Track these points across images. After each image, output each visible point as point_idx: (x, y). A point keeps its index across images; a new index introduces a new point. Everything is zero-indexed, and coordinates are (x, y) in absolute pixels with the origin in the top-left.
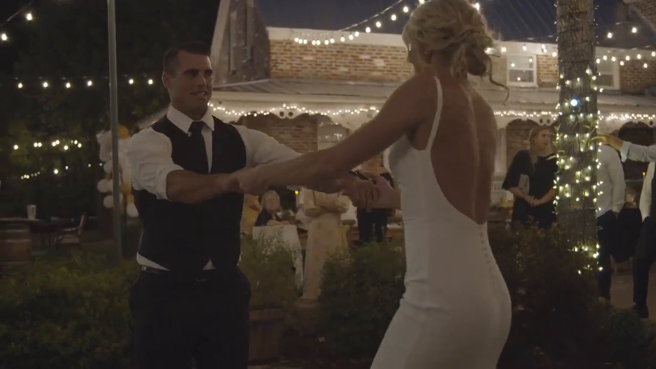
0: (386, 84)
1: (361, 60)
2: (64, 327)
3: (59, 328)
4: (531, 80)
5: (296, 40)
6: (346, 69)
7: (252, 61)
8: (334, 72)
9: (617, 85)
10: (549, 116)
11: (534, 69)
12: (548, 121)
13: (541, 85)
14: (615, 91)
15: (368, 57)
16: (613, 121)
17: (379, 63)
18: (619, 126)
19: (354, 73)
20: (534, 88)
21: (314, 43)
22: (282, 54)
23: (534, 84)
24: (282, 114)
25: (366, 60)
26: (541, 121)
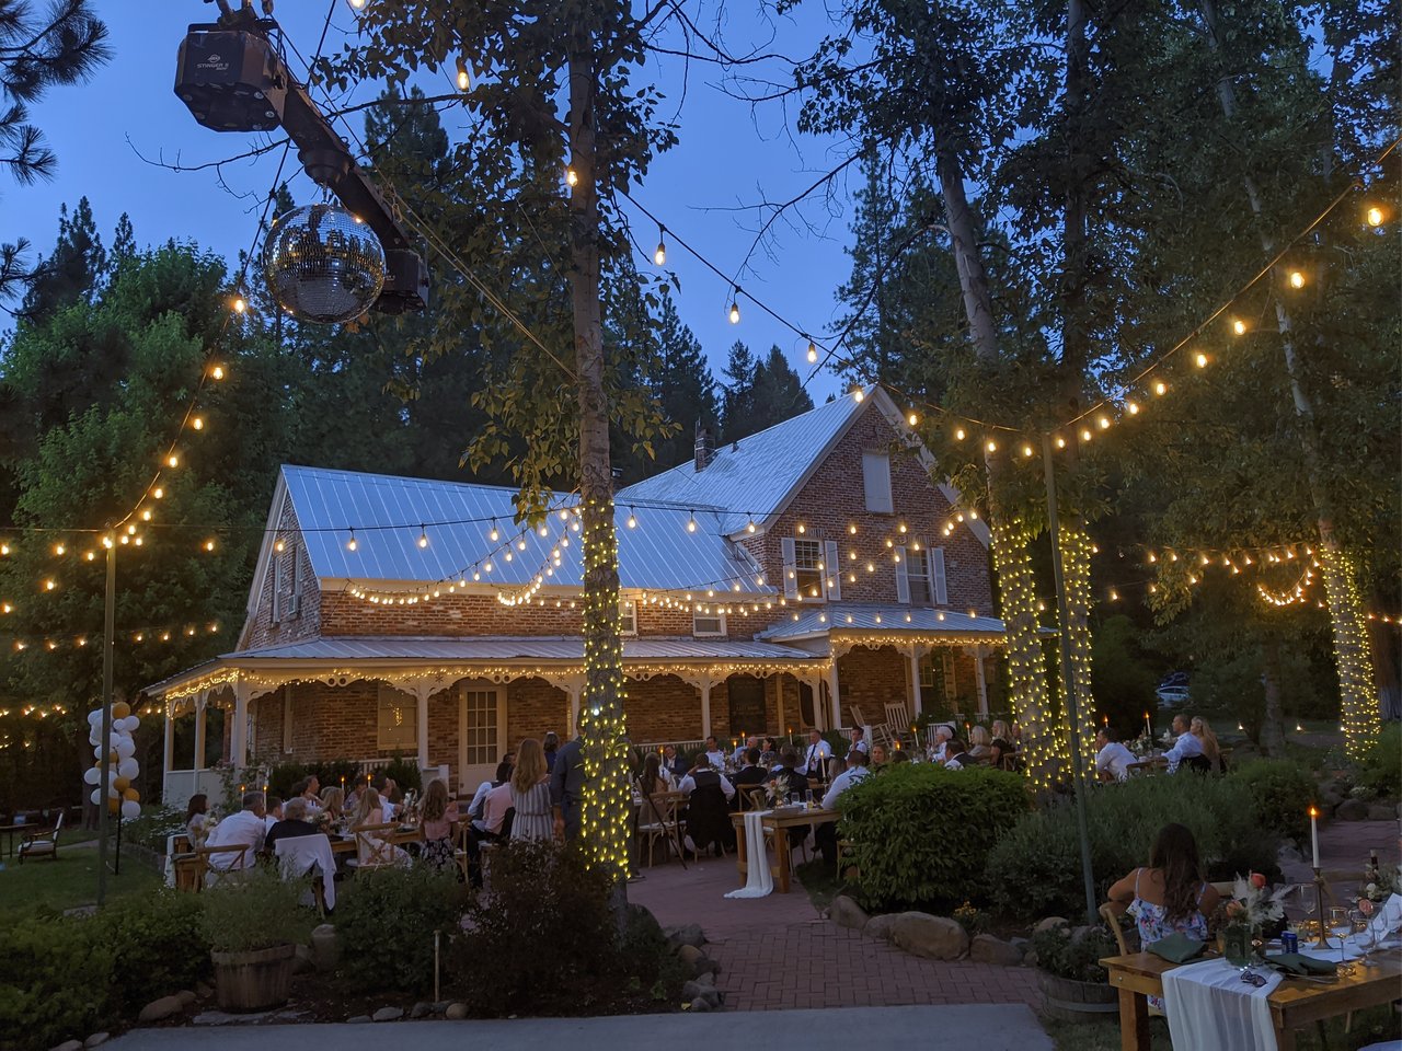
0: (462, 639)
1: (434, 612)
2: (28, 990)
3: (20, 992)
4: (631, 628)
5: (354, 592)
6: (415, 623)
7: (299, 613)
8: (399, 626)
9: (724, 632)
10: (646, 670)
11: (634, 616)
12: (646, 676)
13: (641, 633)
14: (722, 637)
15: (441, 608)
16: (716, 674)
17: (456, 614)
18: (723, 679)
19: (424, 627)
20: (634, 637)
21: (372, 599)
22: (336, 607)
23: (635, 632)
24: (331, 681)
25: (439, 611)
26: (638, 676)
